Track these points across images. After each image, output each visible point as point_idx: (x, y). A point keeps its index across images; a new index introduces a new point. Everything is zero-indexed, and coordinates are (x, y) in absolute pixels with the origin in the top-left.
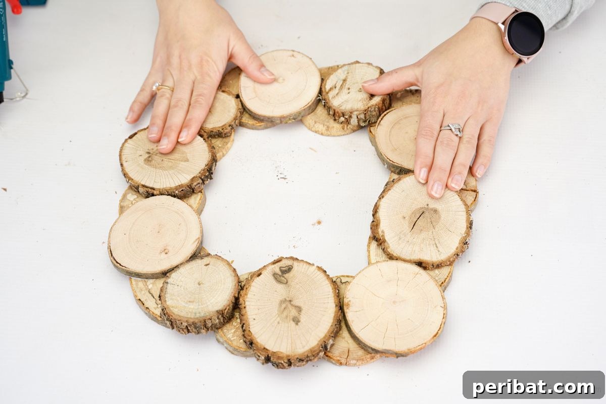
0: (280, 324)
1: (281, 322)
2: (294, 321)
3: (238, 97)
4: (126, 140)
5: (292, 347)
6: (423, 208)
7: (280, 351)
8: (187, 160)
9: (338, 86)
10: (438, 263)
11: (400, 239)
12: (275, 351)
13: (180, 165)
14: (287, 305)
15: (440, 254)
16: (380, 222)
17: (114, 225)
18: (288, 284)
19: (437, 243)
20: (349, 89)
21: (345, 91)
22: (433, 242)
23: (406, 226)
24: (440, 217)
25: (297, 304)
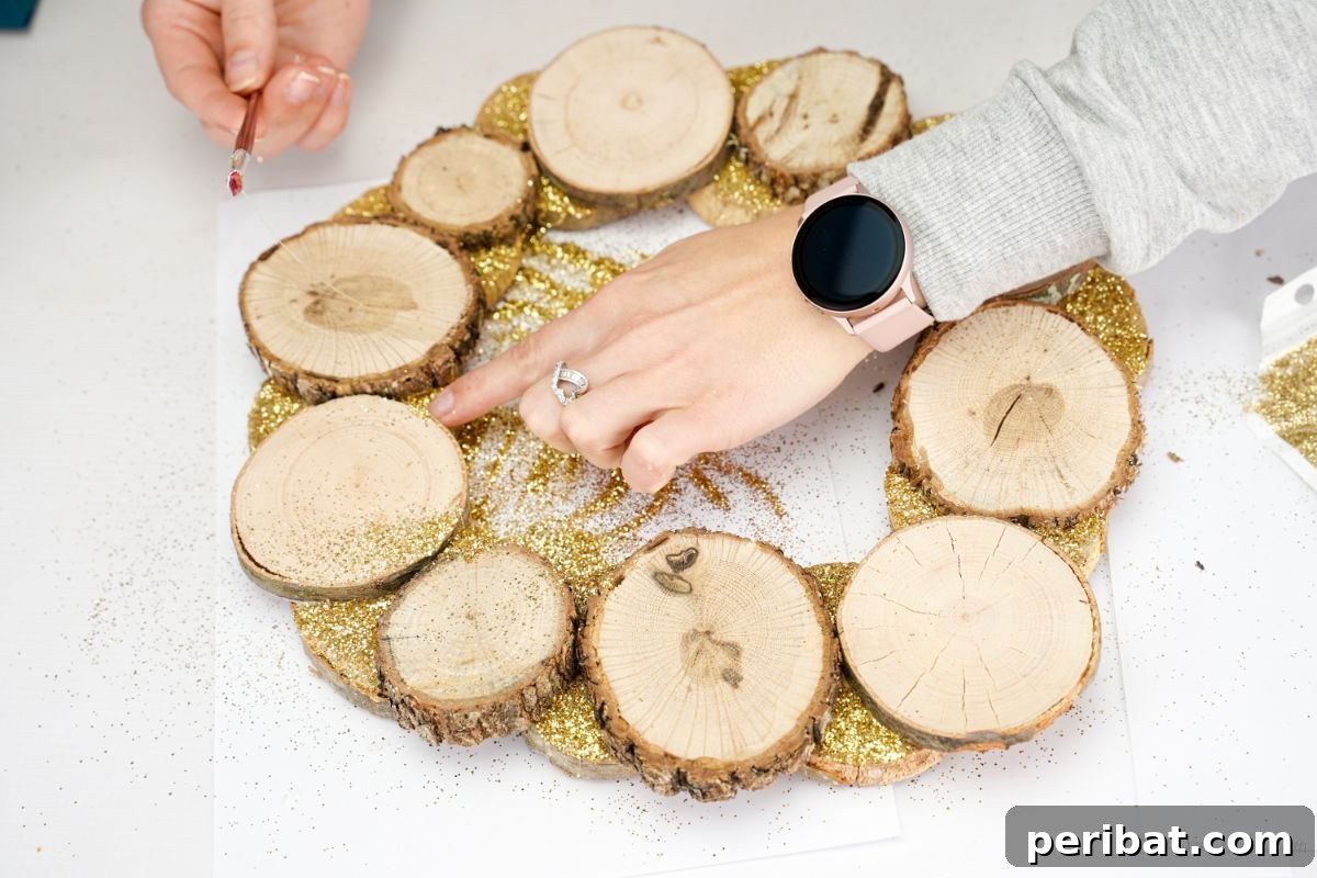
0: (695, 692)
1: (694, 686)
2: (726, 679)
3: (526, 147)
4: (252, 267)
5: (733, 742)
6: (1016, 386)
7: (706, 755)
8: (414, 306)
9: (779, 110)
10: (1068, 514)
11: (967, 464)
12: (692, 756)
13: (397, 320)
14: (702, 644)
15: (1071, 494)
16: (912, 429)
17: (241, 475)
18: (695, 592)
19: (1060, 465)
20: (805, 117)
21: (797, 122)
22: (1052, 467)
23: (979, 434)
24: (1061, 405)
25: (727, 638)
